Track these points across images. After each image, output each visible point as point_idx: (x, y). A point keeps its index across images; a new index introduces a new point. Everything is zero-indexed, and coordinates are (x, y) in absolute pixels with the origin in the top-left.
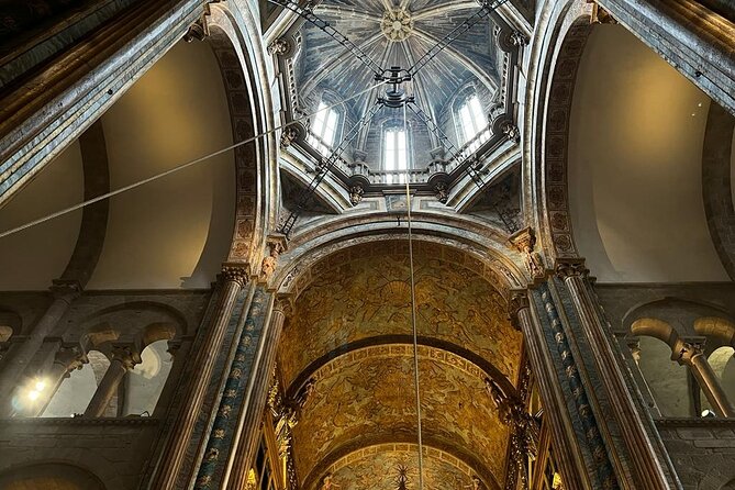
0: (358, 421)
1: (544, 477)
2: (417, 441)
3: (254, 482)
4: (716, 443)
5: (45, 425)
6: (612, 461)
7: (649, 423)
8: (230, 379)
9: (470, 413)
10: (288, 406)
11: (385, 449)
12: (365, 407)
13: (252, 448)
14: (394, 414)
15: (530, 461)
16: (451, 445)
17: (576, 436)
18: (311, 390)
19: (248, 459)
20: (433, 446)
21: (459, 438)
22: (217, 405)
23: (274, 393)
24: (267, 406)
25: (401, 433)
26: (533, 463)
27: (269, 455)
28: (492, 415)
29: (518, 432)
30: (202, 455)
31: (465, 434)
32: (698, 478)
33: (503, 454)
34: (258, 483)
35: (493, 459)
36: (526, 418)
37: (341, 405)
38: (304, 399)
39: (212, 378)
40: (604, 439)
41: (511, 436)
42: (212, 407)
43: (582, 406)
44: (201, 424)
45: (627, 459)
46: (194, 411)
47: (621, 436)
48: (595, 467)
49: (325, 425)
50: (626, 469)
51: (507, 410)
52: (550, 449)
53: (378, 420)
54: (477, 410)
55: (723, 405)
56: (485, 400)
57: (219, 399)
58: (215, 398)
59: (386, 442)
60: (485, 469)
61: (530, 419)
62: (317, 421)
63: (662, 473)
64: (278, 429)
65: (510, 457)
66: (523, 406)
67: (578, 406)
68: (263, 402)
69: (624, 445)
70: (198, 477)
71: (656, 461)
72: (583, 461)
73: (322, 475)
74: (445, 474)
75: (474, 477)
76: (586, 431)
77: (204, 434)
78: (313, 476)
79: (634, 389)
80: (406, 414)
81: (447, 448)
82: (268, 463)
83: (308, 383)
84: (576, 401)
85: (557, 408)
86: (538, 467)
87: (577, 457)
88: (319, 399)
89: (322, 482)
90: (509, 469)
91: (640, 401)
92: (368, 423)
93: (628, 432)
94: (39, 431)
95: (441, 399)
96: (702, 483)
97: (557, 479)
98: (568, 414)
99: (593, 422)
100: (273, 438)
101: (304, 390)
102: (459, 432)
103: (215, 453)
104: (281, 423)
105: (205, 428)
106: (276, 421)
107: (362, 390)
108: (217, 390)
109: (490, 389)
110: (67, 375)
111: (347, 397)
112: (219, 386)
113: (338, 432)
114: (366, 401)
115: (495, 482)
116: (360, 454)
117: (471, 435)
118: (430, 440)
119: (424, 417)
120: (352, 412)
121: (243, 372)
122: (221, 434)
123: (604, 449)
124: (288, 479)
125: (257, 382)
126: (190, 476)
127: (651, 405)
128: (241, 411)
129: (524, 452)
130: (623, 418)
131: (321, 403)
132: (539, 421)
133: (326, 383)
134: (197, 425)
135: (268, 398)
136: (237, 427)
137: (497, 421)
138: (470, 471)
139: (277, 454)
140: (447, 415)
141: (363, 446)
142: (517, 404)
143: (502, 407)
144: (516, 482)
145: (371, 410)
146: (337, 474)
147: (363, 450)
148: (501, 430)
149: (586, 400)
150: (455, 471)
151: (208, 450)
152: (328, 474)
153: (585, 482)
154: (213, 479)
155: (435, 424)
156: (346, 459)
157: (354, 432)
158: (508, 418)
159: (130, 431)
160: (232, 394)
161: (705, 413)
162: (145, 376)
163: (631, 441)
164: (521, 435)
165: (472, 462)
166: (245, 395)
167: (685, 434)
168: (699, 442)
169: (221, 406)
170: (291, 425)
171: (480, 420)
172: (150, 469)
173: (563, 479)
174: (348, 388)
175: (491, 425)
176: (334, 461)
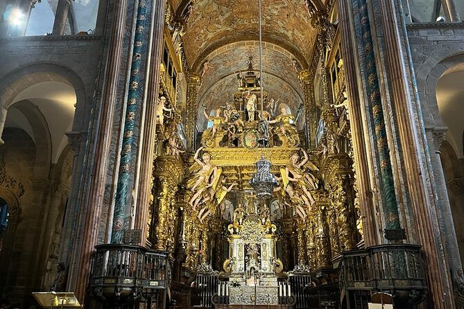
0: (223, 29)
1: (334, 60)
2: (259, 39)
3: (164, 70)
4: (440, 38)
5: (30, 41)
6: (375, 52)
7: (402, 26)
8: (140, 8)
9: (293, 20)
10: (178, 21)
11: (240, 45)
12: (227, 19)
13: (160, 51)
14: (245, 23)
15: (327, 50)
16: (281, 41)
17: (356, 37)
18: (191, 10)
19: (159, 58)
20: (269, 42)
21: (286, 37)
22: (134, 26)
23: (168, 15)
24: (166, 24)
25: (250, 35)
26: (329, 52)
27: (170, 54)
28: (307, 22)
29: (322, 33)
30: (131, 57)
31: (289, 34)
32: (424, 59)
33: (312, 46)
34: (166, 70)
35: (305, 48)
36: (328, 24)
37: (212, 18)
38: (188, 16)
39: (128, 8)
40: (373, 38)
41: (318, 35)
42: (132, 28)
43: (364, 18)
44: (127, 39)
45: (383, 50)
46: (121, 30)
47: (383, 37)
48: (365, 56)
49: (202, 32)
50: (382, 56)
51: (316, 19)
52: (340, 44)
53: (235, 27)
54: (298, 18)
55: (452, 14)
56: (304, 12)
57: (135, 22)
58: (133, 21)
59: (241, 40)
60: (301, 55)
61: (330, 25)
62: (197, 29)
63: (402, 58)
64: (174, 38)
65: (316, 47)
66: (327, 16)
67: (361, 18)
68: (163, 22)
69: (384, 41)
70: (132, 70)
71: (401, 51)
72: (358, 52)
73: (202, 62)
74: (276, 58)
75: (293, 60)
76: (363, 34)
77: (130, 44)
78: (197, 63)
79: (398, 5)
80: (253, 22)
81: (278, 42)
82: (170, 58)
83: (189, 5)
84: (360, 15)
85: (348, 19)
86: (332, 54)
87: (355, 49)
88: (197, 15)
89: (203, 66)
90: (315, 54)
91: (400, 13)
92: (229, 29)
93: (388, 33)
94: (28, 45)
95: (276, 12)
96: (425, 63)
97: (341, 62)
98: (354, 23)
99: (368, 28)
100: (172, 44)
101: (187, 10)
102: (286, 32)
103: (139, 56)
104: (175, 34)
105: (130, 41)
106: (172, 33)
107: (224, 9)
108: (133, 16)
109: (307, 5)
110: (33, 7)
111: (215, 13)
112: (133, 13)
113: (210, 36)
114: (227, 15)
115: (305, 62)
116: (225, 48)
117: (293, 34)
118: (267, 38)
119: (264, 23)
120: (218, 23)
121: (147, 3)
122: (140, 44)
123: (372, 44)
124: (183, 65)
125: (157, 9)
126: (127, 69)
127: (407, 15)
128: (150, 29)
129: (325, 45)
130: (387, 25)
131: (198, 18)
132: (336, 27)
133: (201, 4)
134: (125, 39)
135: (165, 18)
136: (149, 39)
137: (310, 26)
138: (291, 56)
139: (175, 53)
140: (278, 22)
141: (226, 44)
142: (324, 15)
143: (314, 17)
144: (318, 62)
145: (231, 21)
146: (211, 60)
147: (226, 46)
148: (312, 31)
149: (366, 14)
150: (282, 56)
151: (134, 54)
152: (206, 61)
153: (357, 64)
154: (140, 70)
155: (271, 28)
156: (216, 52)
157: (221, 35)
158: (317, 24)
159: (84, 43)
160: (143, 18)
161: (439, 19)
162: (82, 4)
163: (389, 39)
164: (324, 35)
165: (293, 51)
166: (151, 18)
167: (423, 33)
168: (431, 38)
169: (137, 27)
170: (181, 35)
171: (300, 24)
172: (102, 66)
173: (344, 62)
174: (215, 7)
175: (306, 27)
176: (209, 53)
